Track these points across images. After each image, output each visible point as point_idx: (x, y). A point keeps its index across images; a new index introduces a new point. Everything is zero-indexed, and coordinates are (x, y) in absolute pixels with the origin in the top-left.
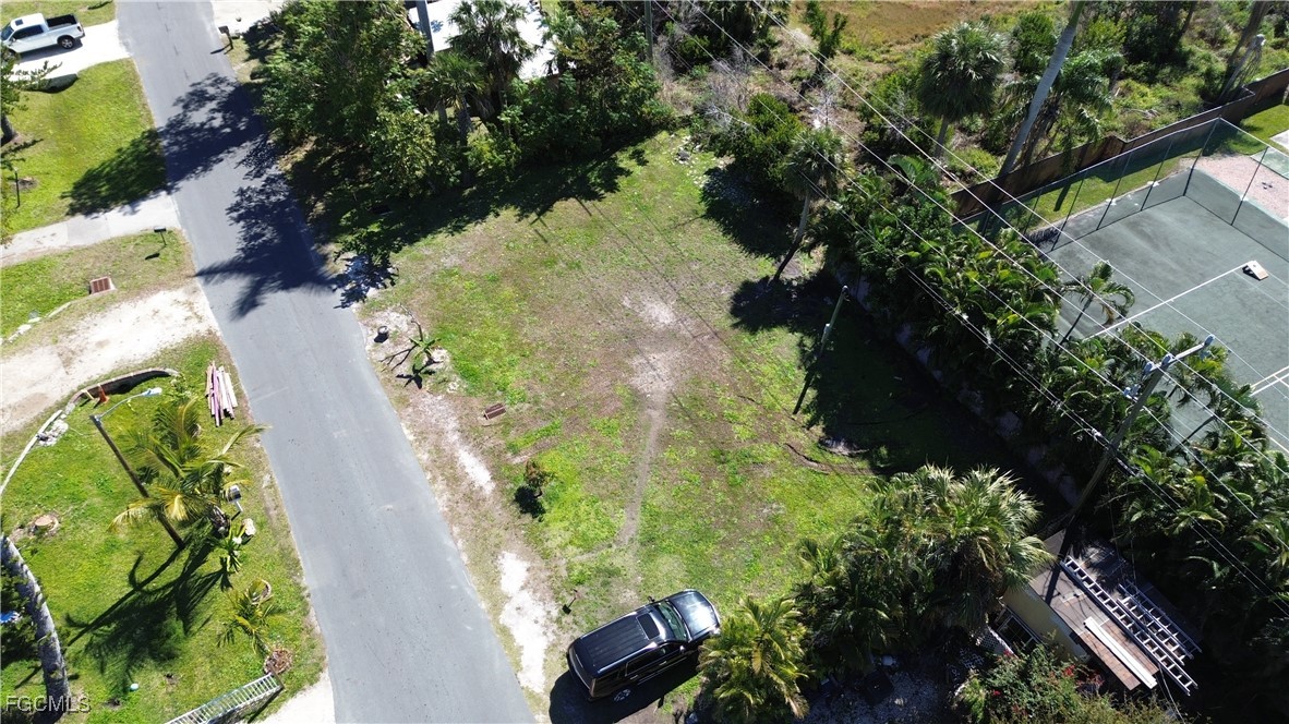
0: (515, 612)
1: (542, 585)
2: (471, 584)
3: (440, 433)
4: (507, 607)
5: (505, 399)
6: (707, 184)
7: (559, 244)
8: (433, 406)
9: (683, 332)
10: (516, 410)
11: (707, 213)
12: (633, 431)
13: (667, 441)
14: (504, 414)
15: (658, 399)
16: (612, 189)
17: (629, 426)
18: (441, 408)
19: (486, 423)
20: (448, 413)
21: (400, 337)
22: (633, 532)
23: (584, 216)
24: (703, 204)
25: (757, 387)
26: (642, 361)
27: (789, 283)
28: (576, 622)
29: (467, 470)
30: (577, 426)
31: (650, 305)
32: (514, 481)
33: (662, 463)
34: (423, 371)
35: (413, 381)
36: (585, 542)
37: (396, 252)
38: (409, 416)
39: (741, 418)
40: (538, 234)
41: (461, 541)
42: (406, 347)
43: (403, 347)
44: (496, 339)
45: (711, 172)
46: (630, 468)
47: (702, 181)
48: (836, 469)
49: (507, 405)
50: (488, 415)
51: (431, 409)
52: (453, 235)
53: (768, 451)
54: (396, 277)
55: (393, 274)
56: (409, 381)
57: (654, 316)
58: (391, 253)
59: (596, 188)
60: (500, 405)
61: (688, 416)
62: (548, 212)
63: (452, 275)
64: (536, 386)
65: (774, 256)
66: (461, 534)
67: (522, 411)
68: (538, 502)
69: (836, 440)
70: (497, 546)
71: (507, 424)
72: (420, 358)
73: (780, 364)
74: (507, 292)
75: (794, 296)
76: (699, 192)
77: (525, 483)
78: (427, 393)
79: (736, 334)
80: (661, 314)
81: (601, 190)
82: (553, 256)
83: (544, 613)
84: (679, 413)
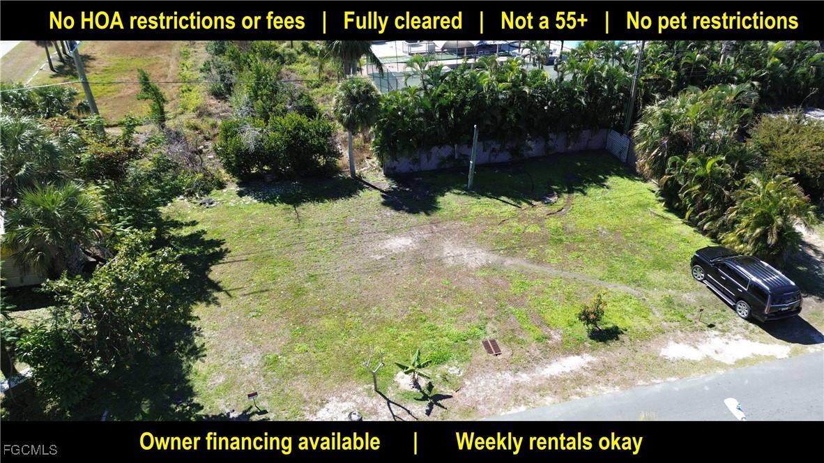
0: (721, 355)
1: (691, 336)
3: (518, 386)
4: (717, 359)
5: (479, 338)
6: (255, 198)
7: (275, 283)
8: (480, 389)
9: (425, 236)
10: (494, 332)
11: (291, 204)
12: (527, 274)
13: (538, 260)
14: (497, 341)
15: (493, 258)
16: (218, 243)
17: (520, 275)
18: (483, 383)
19: (509, 354)
20: (490, 378)
21: (364, 409)
22: (629, 288)
23: (243, 264)
24: (278, 204)
25: (493, 216)
26: (450, 259)
27: (393, 188)
28: (721, 323)
29: (568, 370)
30: (518, 301)
31: (387, 246)
32: (581, 341)
33: (561, 266)
34: (427, 392)
35: (440, 402)
36: (643, 310)
37: (202, 408)
38: (490, 409)
39: (521, 227)
40: (249, 294)
41: (655, 381)
42: (383, 404)
43: (383, 407)
44: (395, 337)
45: (241, 194)
46: (566, 279)
47: (248, 200)
48: (568, 204)
49: (488, 338)
50: (498, 353)
51: (483, 391)
52: (205, 356)
53: (553, 223)
54: (254, 409)
55: (245, 412)
56: (439, 405)
57: (400, 246)
58: (201, 413)
59: (209, 252)
60: (486, 344)
61: (514, 248)
62: (221, 285)
63: (276, 360)
64: (467, 316)
65: (362, 188)
66: (645, 380)
67: (496, 329)
68: (607, 330)
69: (545, 199)
70: (655, 358)
71: (511, 340)
72: (406, 394)
73: (473, 205)
74: (327, 323)
75: (407, 189)
76: (262, 204)
77: (585, 335)
78: (460, 392)
79: (436, 216)
80: (399, 243)
81: (213, 249)
82: (290, 288)
83: (718, 338)
84: (511, 251)
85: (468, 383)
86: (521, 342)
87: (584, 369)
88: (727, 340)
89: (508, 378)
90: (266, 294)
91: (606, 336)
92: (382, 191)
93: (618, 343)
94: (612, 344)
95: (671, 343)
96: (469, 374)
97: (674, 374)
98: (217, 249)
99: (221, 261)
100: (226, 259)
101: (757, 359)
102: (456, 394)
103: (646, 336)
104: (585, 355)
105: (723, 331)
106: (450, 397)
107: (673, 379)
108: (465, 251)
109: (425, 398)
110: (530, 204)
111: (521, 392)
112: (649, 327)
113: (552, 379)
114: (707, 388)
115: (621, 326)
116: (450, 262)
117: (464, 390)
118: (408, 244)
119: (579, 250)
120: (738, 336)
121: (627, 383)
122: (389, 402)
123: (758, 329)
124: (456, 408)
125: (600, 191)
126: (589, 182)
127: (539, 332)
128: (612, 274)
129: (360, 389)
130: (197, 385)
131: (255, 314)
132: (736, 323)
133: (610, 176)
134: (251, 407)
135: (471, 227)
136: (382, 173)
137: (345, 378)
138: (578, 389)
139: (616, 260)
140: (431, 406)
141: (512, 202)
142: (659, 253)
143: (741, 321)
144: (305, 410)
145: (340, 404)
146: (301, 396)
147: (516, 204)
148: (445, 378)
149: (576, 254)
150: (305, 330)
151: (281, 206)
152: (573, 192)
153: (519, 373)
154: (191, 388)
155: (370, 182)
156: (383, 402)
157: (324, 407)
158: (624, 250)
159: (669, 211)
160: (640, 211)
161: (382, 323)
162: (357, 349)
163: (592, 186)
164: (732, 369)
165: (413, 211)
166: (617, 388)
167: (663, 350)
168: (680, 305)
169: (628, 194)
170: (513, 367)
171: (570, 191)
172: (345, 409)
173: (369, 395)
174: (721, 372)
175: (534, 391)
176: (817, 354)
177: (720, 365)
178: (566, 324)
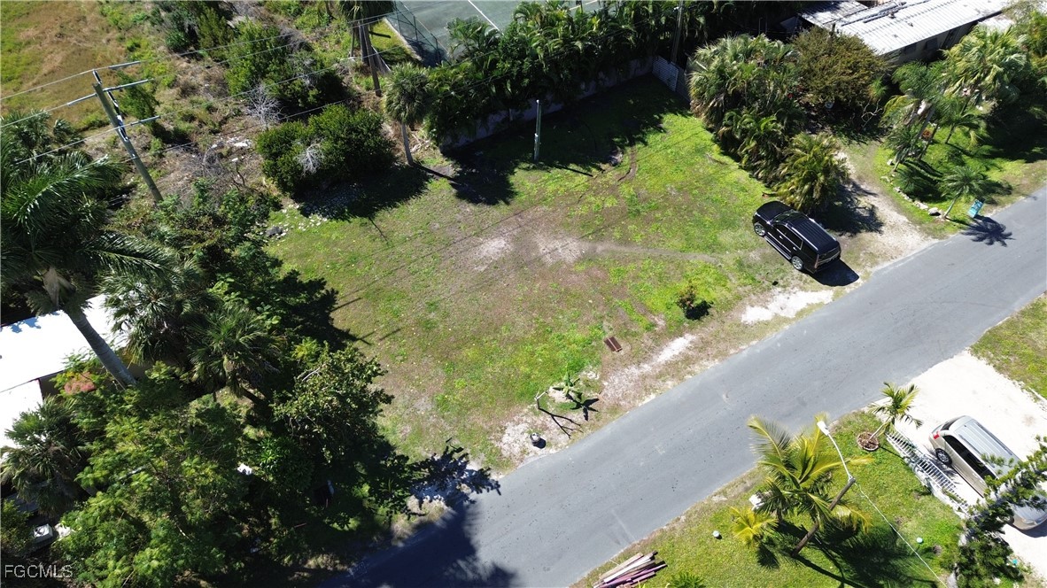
0: (785, 311)
1: (761, 297)
2: (772, 336)
3: (644, 377)
4: (783, 315)
5: (600, 339)
6: (324, 216)
7: (401, 320)
8: (617, 387)
9: (515, 233)
10: (611, 329)
11: (365, 217)
12: (619, 259)
13: (625, 241)
14: (616, 337)
15: (586, 246)
16: (319, 284)
17: (614, 261)
18: (617, 380)
19: (628, 348)
20: (622, 375)
21: (536, 426)
22: (706, 256)
23: (360, 305)
24: (351, 220)
25: (569, 193)
26: (548, 256)
27: (458, 172)
28: (782, 279)
29: (677, 353)
30: (619, 291)
31: (484, 253)
32: (681, 322)
33: (646, 243)
34: (578, 400)
35: (590, 406)
36: (721, 280)
37: (407, 458)
38: (629, 402)
39: (598, 202)
40: (384, 338)
41: (742, 347)
42: (549, 419)
43: (550, 422)
44: (532, 354)
45: (305, 213)
46: (654, 258)
47: (317, 220)
48: (633, 162)
49: (607, 336)
50: (619, 348)
51: (620, 388)
52: (382, 410)
53: (626, 190)
54: (451, 449)
55: (445, 453)
56: (591, 409)
57: (497, 250)
58: (409, 462)
59: (316, 297)
60: (607, 342)
61: (600, 230)
62: (351, 333)
63: (445, 401)
64: (585, 319)
65: (427, 179)
66: (735, 348)
67: (611, 326)
68: (698, 307)
69: (611, 159)
70: (739, 326)
71: (626, 334)
72: (563, 406)
73: (547, 181)
74: (470, 353)
75: (474, 171)
76: (334, 222)
77: (682, 315)
78: (603, 393)
79: (516, 203)
80: (494, 246)
81: (319, 293)
82: (418, 323)
83: (781, 295)
84: (599, 234)
85: (606, 384)
86: (635, 334)
87: (688, 348)
88: (787, 295)
89: (634, 371)
90: (399, 334)
91: (697, 312)
92: (449, 178)
93: (709, 317)
94: (705, 319)
95: (748, 308)
96: (604, 376)
97: (755, 337)
98: (323, 292)
99: (336, 306)
100: (340, 302)
101: (811, 307)
102: (600, 396)
103: (728, 306)
104: (686, 335)
105: (784, 287)
106: (597, 400)
107: (754, 342)
108: (558, 244)
109: (579, 406)
110: (599, 169)
111: (648, 382)
112: (729, 296)
113: (668, 364)
114: (779, 345)
115: (708, 300)
116: (549, 260)
117: (605, 391)
118: (503, 246)
119: (656, 220)
120: (796, 289)
121: (722, 355)
122: (553, 416)
123: (810, 278)
124: (605, 408)
125: (659, 137)
126: (646, 126)
127: (646, 321)
128: (690, 244)
129: (526, 410)
130: (392, 439)
131: (401, 358)
132: (793, 276)
133: (665, 114)
134: (448, 447)
135: (553, 212)
136: (438, 151)
137: (509, 404)
138: (689, 369)
139: (690, 225)
140: (585, 411)
141: (581, 170)
142: (723, 210)
143: (796, 273)
144: (491, 440)
145: (516, 428)
146: (482, 428)
147: (586, 171)
148: (588, 385)
149: (654, 226)
150: (453, 364)
151: (357, 220)
152: (635, 144)
153: (641, 365)
154: (387, 443)
155: (432, 168)
156: (549, 418)
157: (504, 433)
158: (694, 212)
159: (724, 154)
160: (698, 159)
161: (516, 342)
162: (506, 373)
163: (650, 132)
164: (794, 322)
165: (492, 202)
166: (716, 360)
167: (743, 316)
168: (749, 267)
169: (686, 136)
170: (635, 360)
171: (632, 144)
172: (522, 430)
173: (535, 414)
174: (787, 327)
175: (657, 378)
176: (852, 293)
177: (786, 320)
178: (665, 308)
